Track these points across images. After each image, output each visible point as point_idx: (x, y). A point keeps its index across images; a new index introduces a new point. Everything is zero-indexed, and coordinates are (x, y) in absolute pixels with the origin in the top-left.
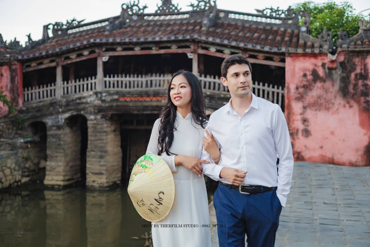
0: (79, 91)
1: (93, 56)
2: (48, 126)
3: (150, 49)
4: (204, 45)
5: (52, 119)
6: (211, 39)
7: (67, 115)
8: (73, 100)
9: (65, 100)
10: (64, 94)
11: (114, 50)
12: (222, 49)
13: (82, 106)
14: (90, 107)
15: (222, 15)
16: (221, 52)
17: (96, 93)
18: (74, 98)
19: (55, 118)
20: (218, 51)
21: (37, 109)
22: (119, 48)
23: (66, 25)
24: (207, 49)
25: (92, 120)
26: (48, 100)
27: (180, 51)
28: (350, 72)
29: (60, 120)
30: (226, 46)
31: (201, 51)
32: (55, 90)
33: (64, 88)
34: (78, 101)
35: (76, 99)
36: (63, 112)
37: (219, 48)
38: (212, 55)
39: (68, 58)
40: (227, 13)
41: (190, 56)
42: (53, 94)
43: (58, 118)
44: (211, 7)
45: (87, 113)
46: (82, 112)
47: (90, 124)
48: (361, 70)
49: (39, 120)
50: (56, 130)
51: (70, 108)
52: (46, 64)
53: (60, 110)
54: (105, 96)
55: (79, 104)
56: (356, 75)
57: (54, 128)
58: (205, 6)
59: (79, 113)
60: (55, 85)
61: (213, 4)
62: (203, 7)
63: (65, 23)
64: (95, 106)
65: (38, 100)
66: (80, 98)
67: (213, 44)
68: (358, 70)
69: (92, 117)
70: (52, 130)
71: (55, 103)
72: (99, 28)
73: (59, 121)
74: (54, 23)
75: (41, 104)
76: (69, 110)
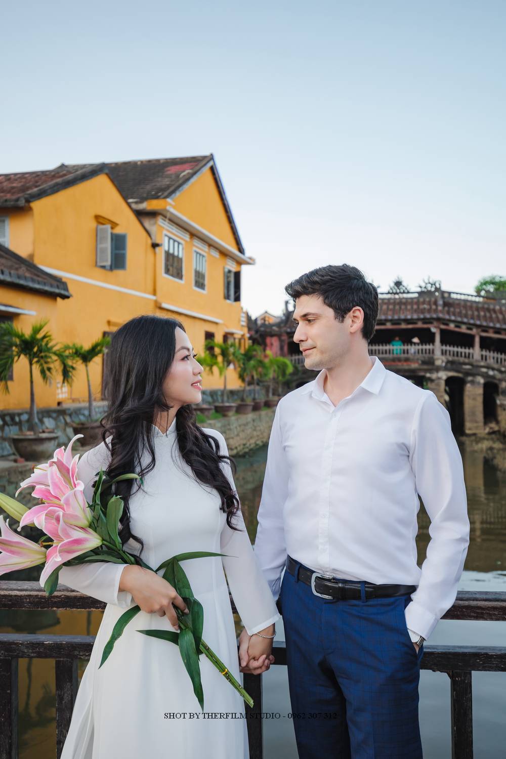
3: (399, 324)
4: (445, 322)
12: (461, 325)
15: (446, 295)
16: (459, 327)
20: (457, 326)
24: (447, 325)
27: (425, 326)
30: (464, 323)
31: (443, 327)
37: (457, 324)
38: (452, 329)
40: (450, 293)
41: (433, 330)
58: (432, 287)
61: (438, 286)
62: (429, 288)
67: (454, 321)
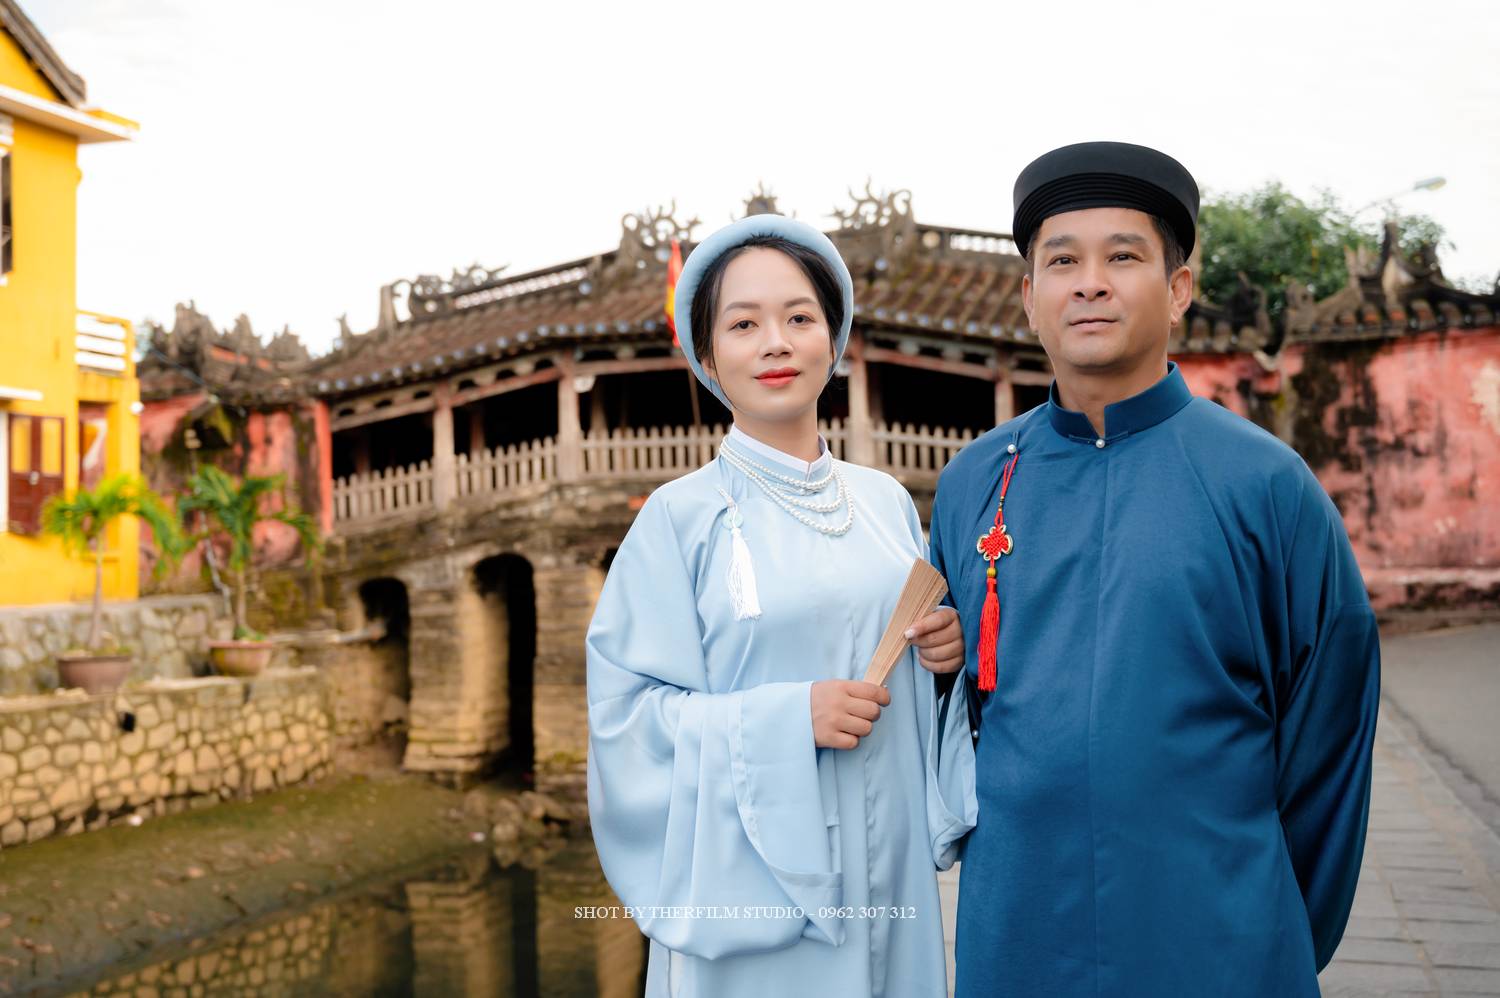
0: (507, 482)
1: (544, 376)
2: (412, 593)
4: (882, 336)
5: (426, 570)
6: (902, 318)
7: (473, 556)
8: (488, 513)
9: (463, 511)
10: (460, 492)
11: (610, 356)
12: (938, 344)
13: (516, 530)
14: (542, 528)
15: (930, 241)
16: (935, 353)
17: (559, 488)
18: (492, 506)
19: (436, 567)
20: (925, 352)
21: (377, 542)
22: (625, 351)
23: (450, 283)
24: (892, 346)
25: (547, 569)
26: (409, 512)
28: (1322, 404)
29: (450, 571)
30: (948, 336)
32: (431, 482)
33: (458, 476)
34: (504, 514)
35: (499, 507)
36: (461, 547)
37: (928, 342)
38: (909, 362)
39: (467, 385)
40: (945, 234)
42: (425, 495)
43: (443, 565)
44: (895, 216)
45: (533, 548)
46: (518, 547)
47: (541, 581)
48: (1356, 396)
49: (385, 573)
50: (437, 602)
51: (478, 534)
52: (403, 405)
53: (451, 542)
54: (587, 496)
55: (506, 522)
56: (1342, 413)
57: (433, 598)
58: (879, 214)
59: (507, 549)
60: (430, 466)
61: (901, 209)
62: (871, 219)
63: (447, 276)
64: (558, 527)
65: (379, 513)
66: (509, 506)
67: (910, 331)
68: (1347, 398)
69: (548, 560)
70: (426, 602)
71: (435, 520)
72: (555, 291)
73: (446, 577)
74: (413, 278)
75: (390, 526)
76: (477, 542)
